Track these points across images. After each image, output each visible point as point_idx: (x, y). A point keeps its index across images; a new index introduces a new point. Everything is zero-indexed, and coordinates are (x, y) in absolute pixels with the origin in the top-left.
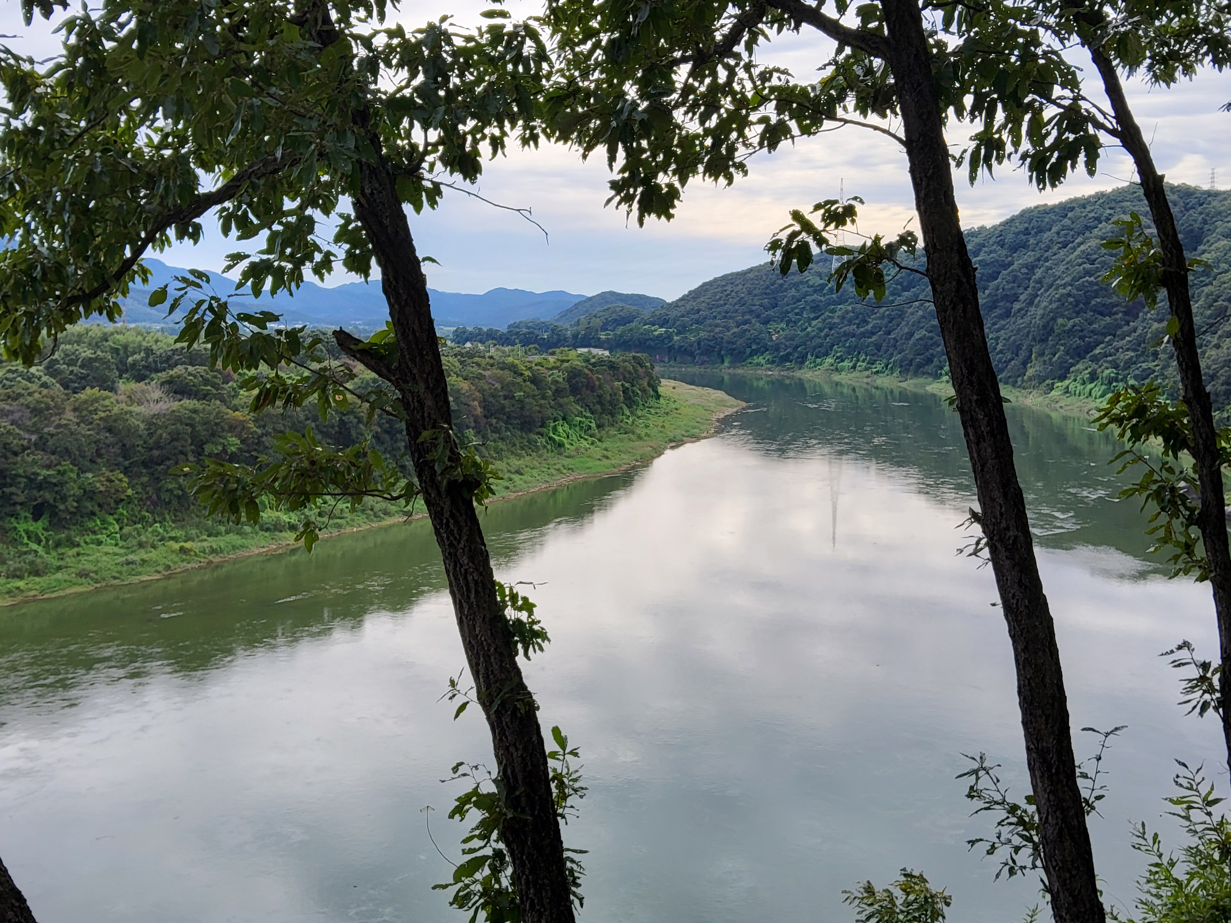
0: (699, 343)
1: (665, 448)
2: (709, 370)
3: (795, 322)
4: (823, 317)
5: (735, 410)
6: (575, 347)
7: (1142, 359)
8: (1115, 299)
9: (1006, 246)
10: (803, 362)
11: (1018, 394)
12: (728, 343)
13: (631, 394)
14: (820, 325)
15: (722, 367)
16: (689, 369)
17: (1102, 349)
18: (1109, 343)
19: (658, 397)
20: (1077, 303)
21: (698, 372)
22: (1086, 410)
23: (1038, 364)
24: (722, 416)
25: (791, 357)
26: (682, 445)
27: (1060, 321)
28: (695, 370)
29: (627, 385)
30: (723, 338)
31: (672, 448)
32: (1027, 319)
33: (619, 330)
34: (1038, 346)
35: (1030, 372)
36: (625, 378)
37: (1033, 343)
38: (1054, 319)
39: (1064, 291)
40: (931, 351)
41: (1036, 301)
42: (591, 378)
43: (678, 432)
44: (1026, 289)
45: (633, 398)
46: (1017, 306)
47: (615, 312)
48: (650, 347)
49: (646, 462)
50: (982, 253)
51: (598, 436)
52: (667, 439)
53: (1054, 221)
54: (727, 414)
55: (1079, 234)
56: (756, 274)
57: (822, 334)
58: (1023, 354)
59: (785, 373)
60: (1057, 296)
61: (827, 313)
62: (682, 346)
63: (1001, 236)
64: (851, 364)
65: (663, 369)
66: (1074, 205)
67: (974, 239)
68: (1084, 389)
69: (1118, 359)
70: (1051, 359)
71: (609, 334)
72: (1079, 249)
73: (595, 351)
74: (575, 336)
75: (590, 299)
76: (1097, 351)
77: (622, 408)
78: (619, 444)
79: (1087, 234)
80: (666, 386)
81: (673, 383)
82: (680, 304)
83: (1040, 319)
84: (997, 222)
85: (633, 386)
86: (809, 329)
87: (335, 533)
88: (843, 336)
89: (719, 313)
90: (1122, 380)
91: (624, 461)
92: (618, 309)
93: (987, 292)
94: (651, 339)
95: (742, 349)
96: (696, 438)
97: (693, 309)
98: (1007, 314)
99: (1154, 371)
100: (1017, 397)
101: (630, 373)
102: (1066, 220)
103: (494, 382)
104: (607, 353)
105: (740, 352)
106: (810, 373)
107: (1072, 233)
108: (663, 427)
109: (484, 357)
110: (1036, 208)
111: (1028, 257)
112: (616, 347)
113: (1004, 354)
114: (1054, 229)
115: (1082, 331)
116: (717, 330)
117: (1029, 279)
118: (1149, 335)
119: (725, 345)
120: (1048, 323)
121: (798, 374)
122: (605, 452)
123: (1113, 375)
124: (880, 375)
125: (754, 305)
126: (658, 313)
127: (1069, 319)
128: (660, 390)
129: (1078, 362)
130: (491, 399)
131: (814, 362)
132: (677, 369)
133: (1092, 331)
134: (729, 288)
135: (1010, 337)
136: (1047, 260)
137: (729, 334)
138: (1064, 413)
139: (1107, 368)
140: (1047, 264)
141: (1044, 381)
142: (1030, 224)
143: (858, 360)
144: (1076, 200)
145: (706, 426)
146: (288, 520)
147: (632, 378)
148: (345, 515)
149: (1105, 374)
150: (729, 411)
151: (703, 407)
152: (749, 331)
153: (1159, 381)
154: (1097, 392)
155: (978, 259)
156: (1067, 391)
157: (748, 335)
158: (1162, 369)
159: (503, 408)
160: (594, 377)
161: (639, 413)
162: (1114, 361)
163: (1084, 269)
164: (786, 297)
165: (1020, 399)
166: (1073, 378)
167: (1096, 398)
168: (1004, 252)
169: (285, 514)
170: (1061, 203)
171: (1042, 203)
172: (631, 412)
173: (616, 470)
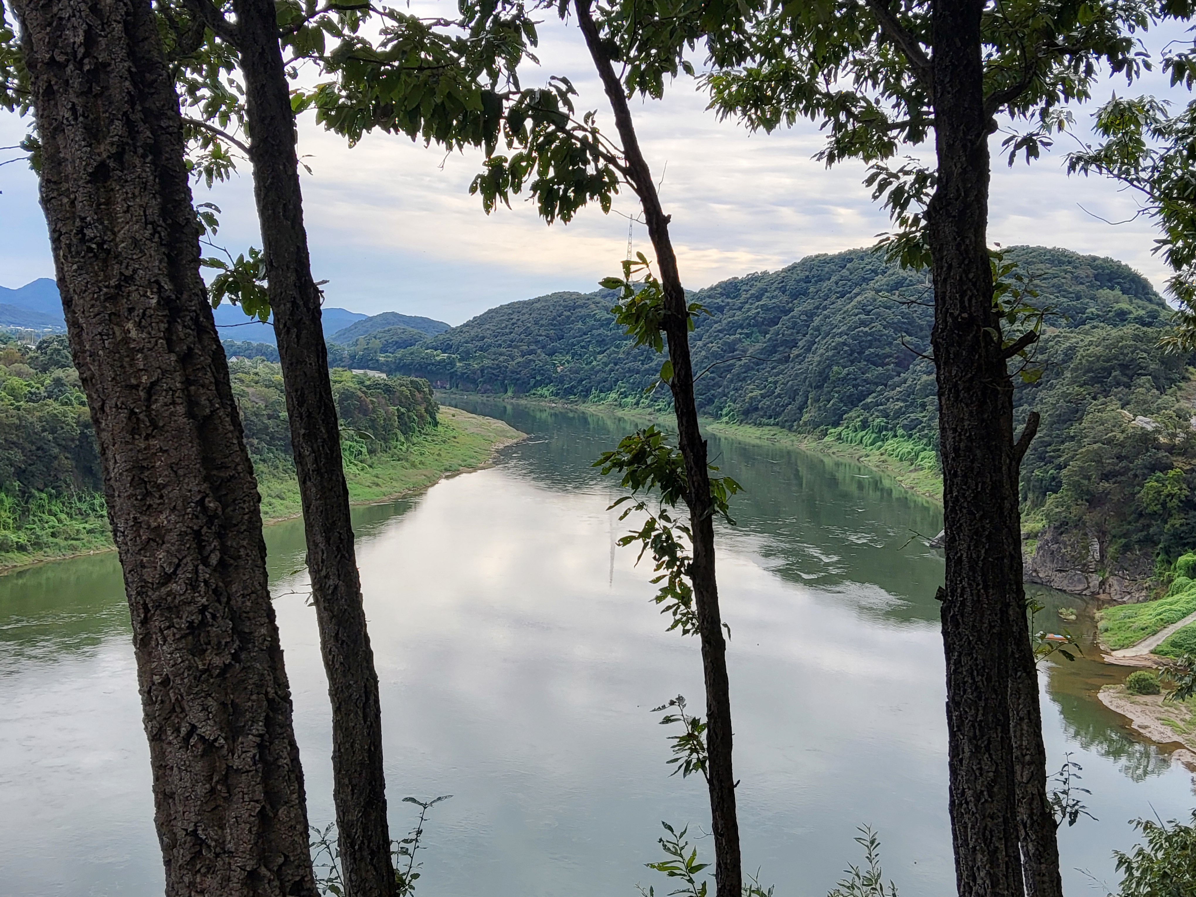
0: (482, 371)
1: (440, 478)
2: (491, 399)
3: (580, 355)
4: (608, 351)
5: (515, 441)
6: (351, 367)
7: (911, 410)
8: (888, 350)
9: (788, 293)
10: (586, 396)
11: (794, 438)
12: (512, 372)
13: (407, 420)
14: (605, 360)
15: (505, 396)
16: (471, 397)
17: (874, 398)
18: (881, 393)
19: (436, 424)
20: (852, 352)
21: (480, 401)
22: (857, 456)
23: (813, 410)
24: (501, 446)
25: (575, 390)
26: (458, 474)
27: (835, 368)
28: (476, 398)
29: (403, 410)
30: (507, 367)
31: (447, 477)
32: (804, 365)
33: (399, 353)
34: (814, 392)
35: (806, 417)
36: (401, 402)
37: (809, 389)
38: (830, 366)
39: (840, 339)
40: (713, 392)
41: (813, 348)
42: (365, 400)
43: (455, 461)
44: (804, 336)
45: (408, 424)
46: (795, 352)
47: (397, 334)
48: (431, 372)
49: (420, 490)
50: (764, 299)
51: (369, 462)
52: (443, 468)
53: (833, 271)
54: (507, 444)
55: (856, 285)
56: (543, 304)
57: (607, 369)
58: (799, 399)
59: (569, 406)
60: (833, 344)
61: (613, 348)
62: (466, 373)
63: (783, 282)
64: (634, 401)
65: (443, 395)
66: (853, 256)
67: (757, 283)
68: (855, 436)
69: (889, 408)
70: (825, 405)
71: (389, 357)
72: (856, 300)
73: (371, 373)
74: (353, 357)
75: (371, 319)
76: (869, 400)
77: (396, 434)
78: (391, 471)
79: (864, 285)
80: (445, 414)
81: (453, 410)
82: (465, 330)
83: (816, 366)
84: (780, 268)
85: (409, 411)
86: (594, 363)
87: (69, 554)
88: (627, 372)
89: (504, 341)
90: (891, 429)
91: (395, 489)
92: (399, 331)
93: (768, 336)
94: (433, 364)
95: (526, 380)
96: (473, 468)
97: (477, 336)
98: (787, 359)
99: (922, 422)
100: (793, 441)
101: (406, 397)
102: (844, 270)
103: (257, 401)
104: (384, 376)
105: (523, 383)
106: (594, 407)
107: (850, 283)
108: (439, 455)
109: (248, 373)
110: (817, 257)
111: (807, 305)
112: (396, 370)
113: (782, 398)
114: (833, 279)
115: (856, 379)
116: (501, 359)
117: (808, 326)
118: (918, 387)
119: (509, 374)
120: (824, 369)
121: (582, 407)
122: (376, 479)
123: (883, 424)
124: (662, 413)
125: (541, 335)
126: (441, 338)
127: (844, 367)
128: (438, 416)
129: (851, 410)
130: (253, 418)
131: (598, 396)
132: (458, 396)
133: (865, 380)
134: (515, 316)
135: (788, 382)
136: (825, 308)
137: (514, 363)
138: (837, 459)
139: (878, 417)
140: (825, 312)
141: (819, 426)
142: (810, 272)
143: (642, 397)
144: (854, 251)
145: (484, 456)
146: (16, 540)
147: (409, 403)
148: (81, 536)
149: (875, 423)
150: (509, 442)
151: (482, 436)
152: (534, 361)
153: (926, 432)
154: (867, 440)
155: (761, 303)
156: (839, 438)
157: (533, 365)
158: (929, 420)
159: (267, 428)
160: (368, 400)
161: (415, 440)
162: (884, 410)
163: (859, 319)
164: (572, 329)
165: (795, 443)
166: (845, 425)
167: (866, 446)
168: (785, 298)
169: (14, 533)
170: (840, 254)
171: (823, 252)
172: (407, 439)
173: (386, 498)
